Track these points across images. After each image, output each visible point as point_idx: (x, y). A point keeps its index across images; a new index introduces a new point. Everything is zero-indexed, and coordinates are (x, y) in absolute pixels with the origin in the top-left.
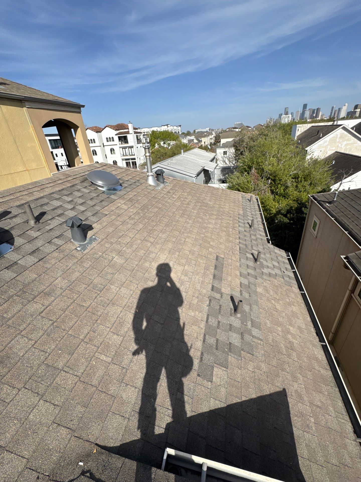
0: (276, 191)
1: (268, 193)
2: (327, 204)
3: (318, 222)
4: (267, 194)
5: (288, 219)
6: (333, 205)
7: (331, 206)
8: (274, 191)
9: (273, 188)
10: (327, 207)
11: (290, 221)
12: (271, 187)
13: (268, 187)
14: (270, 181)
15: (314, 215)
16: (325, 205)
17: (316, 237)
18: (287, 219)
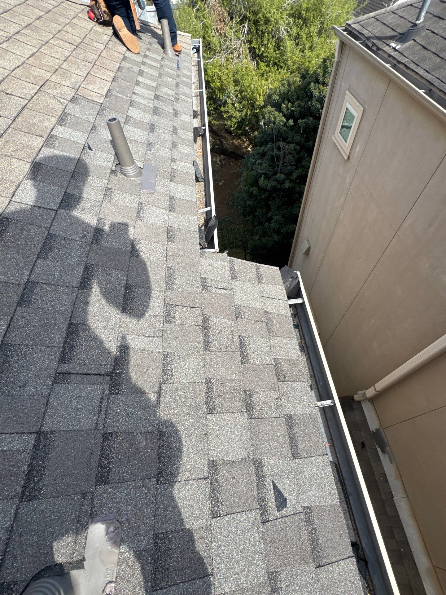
0: (259, 50)
1: (246, 58)
2: (393, 45)
3: (356, 113)
4: (245, 61)
5: (284, 115)
6: (411, 42)
7: (408, 48)
8: (257, 51)
9: (254, 45)
10: (393, 53)
11: (288, 120)
12: (250, 42)
13: (244, 43)
14: (246, 25)
15: (347, 92)
16: (386, 49)
17: (349, 158)
18: (281, 114)
